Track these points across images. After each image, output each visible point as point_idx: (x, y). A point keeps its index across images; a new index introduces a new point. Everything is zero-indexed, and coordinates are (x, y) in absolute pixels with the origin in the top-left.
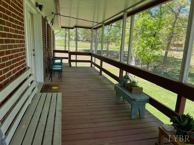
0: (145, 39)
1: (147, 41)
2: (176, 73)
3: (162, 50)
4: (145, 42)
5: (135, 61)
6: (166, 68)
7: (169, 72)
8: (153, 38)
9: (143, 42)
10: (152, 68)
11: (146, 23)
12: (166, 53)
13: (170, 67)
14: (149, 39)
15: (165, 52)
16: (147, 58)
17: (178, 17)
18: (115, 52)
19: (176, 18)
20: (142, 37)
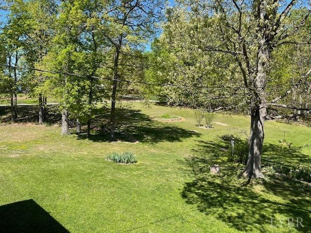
0: (76, 83)
1: (79, 88)
2: (134, 132)
3: (107, 100)
4: (76, 88)
5: (66, 120)
6: (120, 127)
7: (123, 132)
8: (88, 82)
9: (73, 88)
10: (99, 129)
11: (73, 58)
12: (113, 104)
13: (125, 124)
14: (82, 84)
15: (111, 102)
16: (83, 114)
17: (120, 50)
18: (31, 108)
19: (118, 52)
20: (71, 81)
